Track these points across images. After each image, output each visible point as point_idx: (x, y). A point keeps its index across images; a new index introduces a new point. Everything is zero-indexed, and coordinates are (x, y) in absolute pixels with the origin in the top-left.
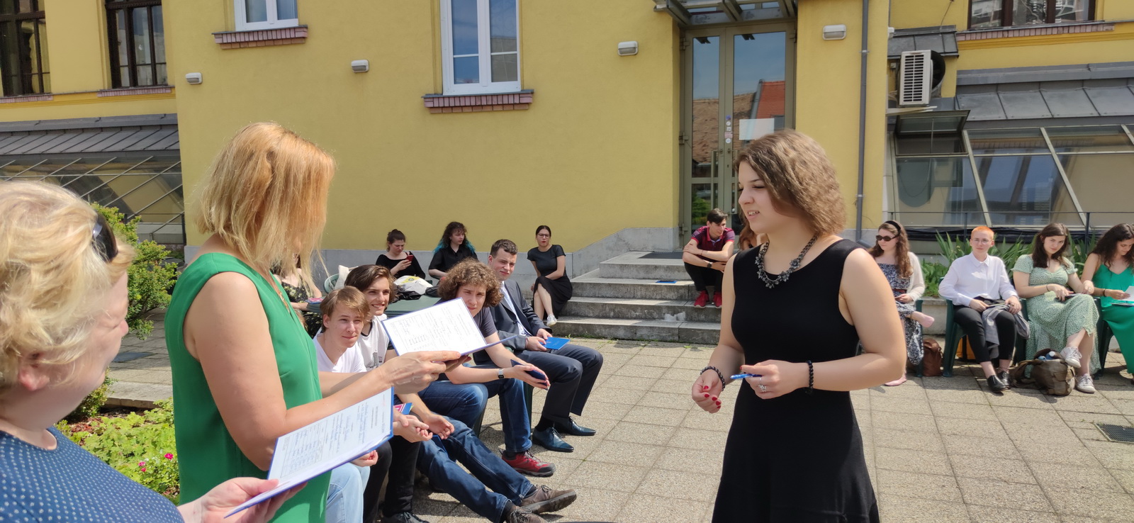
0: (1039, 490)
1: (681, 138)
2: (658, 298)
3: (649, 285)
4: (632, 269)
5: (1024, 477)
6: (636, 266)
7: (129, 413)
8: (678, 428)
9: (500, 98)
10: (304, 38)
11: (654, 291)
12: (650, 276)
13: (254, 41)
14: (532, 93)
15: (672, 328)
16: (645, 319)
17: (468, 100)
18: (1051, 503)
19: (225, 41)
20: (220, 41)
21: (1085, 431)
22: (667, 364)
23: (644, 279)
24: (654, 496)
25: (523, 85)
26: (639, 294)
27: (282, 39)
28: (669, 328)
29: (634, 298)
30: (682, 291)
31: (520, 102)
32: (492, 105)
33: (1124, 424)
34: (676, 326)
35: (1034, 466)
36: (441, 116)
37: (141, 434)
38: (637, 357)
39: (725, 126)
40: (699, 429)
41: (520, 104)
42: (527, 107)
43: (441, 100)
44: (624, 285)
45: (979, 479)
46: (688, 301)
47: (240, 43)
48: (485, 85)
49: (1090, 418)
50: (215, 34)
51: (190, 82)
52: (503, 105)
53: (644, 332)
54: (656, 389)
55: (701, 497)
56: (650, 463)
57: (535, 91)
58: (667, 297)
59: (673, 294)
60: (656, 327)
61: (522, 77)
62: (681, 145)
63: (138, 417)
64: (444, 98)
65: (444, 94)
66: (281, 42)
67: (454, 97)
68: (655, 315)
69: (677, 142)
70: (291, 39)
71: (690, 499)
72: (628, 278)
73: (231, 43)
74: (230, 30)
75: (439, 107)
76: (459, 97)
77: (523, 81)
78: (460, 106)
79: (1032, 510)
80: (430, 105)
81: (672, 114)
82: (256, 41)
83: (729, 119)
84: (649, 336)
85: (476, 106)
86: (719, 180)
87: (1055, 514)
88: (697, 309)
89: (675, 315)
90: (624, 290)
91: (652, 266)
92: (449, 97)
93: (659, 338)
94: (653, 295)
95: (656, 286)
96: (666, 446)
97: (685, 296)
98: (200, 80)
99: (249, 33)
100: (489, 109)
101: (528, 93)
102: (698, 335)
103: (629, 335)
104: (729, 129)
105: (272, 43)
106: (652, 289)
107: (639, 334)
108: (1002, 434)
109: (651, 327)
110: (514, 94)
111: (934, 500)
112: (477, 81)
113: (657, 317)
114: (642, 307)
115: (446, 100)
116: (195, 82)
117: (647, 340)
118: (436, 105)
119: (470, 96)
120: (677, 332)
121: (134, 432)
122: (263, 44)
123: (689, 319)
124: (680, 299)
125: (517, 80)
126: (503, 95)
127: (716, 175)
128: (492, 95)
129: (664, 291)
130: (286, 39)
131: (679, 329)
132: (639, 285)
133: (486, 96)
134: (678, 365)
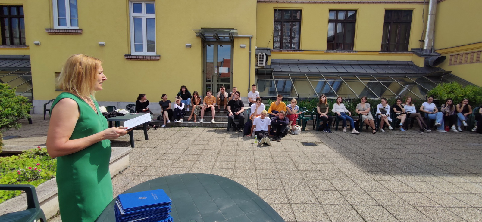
0: (289, 158)
1: (203, 71)
5: (287, 155)
7: (12, 155)
8: (203, 149)
9: (150, 57)
10: (81, 33)
13: (61, 33)
14: (160, 56)
17: (139, 57)
18: (293, 161)
19: (50, 32)
20: (48, 31)
21: (299, 144)
22: (200, 133)
24: (197, 168)
25: (157, 54)
27: (72, 33)
31: (156, 58)
32: (147, 59)
33: (307, 142)
35: (288, 152)
36: (130, 61)
37: (18, 162)
38: (191, 131)
39: (215, 69)
40: (209, 149)
41: (156, 59)
42: (158, 60)
43: (130, 56)
45: (277, 157)
47: (56, 33)
48: (145, 53)
49: (300, 141)
50: (46, 29)
51: (35, 44)
52: (151, 59)
54: (197, 140)
55: (210, 167)
56: (196, 159)
62: (203, 73)
63: (16, 156)
64: (131, 56)
65: (132, 55)
66: (72, 34)
67: (135, 56)
70: (76, 33)
71: (207, 168)
73: (52, 33)
74: (52, 28)
75: (130, 58)
76: (136, 56)
78: (137, 59)
79: (288, 163)
80: (127, 57)
81: (201, 65)
82: (62, 33)
83: (216, 67)
84: (195, 126)
85: (142, 59)
86: (214, 83)
87: (293, 163)
92: (133, 56)
96: (200, 155)
98: (40, 44)
99: (59, 30)
100: (146, 60)
103: (189, 125)
104: (216, 70)
105: (68, 34)
107: (192, 125)
108: (282, 146)
110: (154, 56)
111: (267, 162)
112: (142, 51)
115: (132, 57)
116: (37, 45)
118: (129, 58)
119: (140, 56)
121: (14, 161)
122: (65, 34)
125: (155, 52)
126: (151, 56)
127: (213, 82)
128: (147, 56)
130: (74, 33)
133: (145, 56)
134: (203, 133)
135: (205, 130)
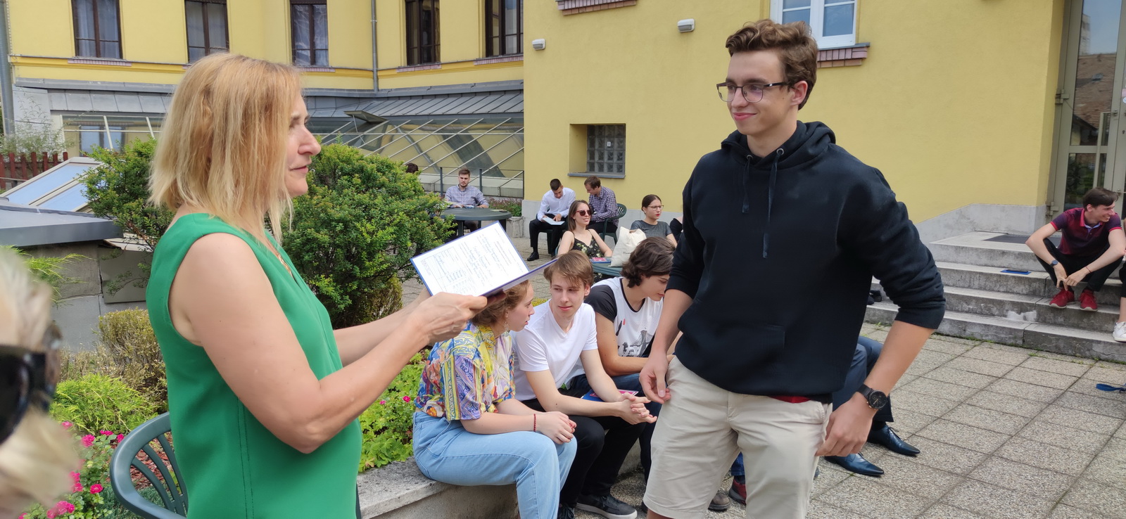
1: (1058, 96)
2: (1002, 290)
3: (991, 275)
4: (971, 253)
6: (976, 249)
11: (997, 281)
12: (995, 263)
13: (591, 6)
14: (868, 47)
15: (1015, 329)
16: (981, 314)
19: (566, 8)
20: (562, 7)
22: (998, 372)
23: (986, 265)
25: (857, 39)
26: (976, 283)
27: (616, 2)
28: (1010, 328)
29: (969, 287)
30: (1035, 285)
34: (1021, 327)
38: (959, 359)
41: (852, 59)
42: (860, 63)
44: (957, 270)
46: (1043, 297)
47: (579, 8)
50: (559, 2)
51: (535, 48)
52: (833, 61)
53: (976, 330)
57: (871, 45)
58: (1015, 290)
59: (1022, 287)
60: (992, 326)
61: (858, 28)
62: (1058, 105)
66: (614, 6)
68: (994, 310)
69: (1053, 101)
70: (623, 1)
72: (965, 263)
73: (572, 9)
77: (858, 34)
81: (1047, 67)
82: (593, 6)
84: (982, 336)
86: (1109, 151)
88: (1053, 309)
89: (1022, 314)
90: (957, 277)
91: (1000, 251)
93: (996, 339)
94: (995, 286)
95: (1000, 275)
97: (1040, 292)
98: (544, 46)
101: (863, 47)
102: (1050, 341)
103: (956, 331)
105: (606, 7)
106: (995, 279)
107: (969, 331)
109: (985, 325)
110: (846, 49)
113: (997, 313)
114: (977, 299)
116: (539, 48)
117: (980, 340)
120: (1021, 334)
122: (598, 8)
123: (1041, 320)
124: (1033, 294)
125: (852, 33)
129: (1011, 283)
130: (619, 2)
131: (1024, 331)
132: (977, 273)
134: (1013, 376)
135: (1026, 364)
